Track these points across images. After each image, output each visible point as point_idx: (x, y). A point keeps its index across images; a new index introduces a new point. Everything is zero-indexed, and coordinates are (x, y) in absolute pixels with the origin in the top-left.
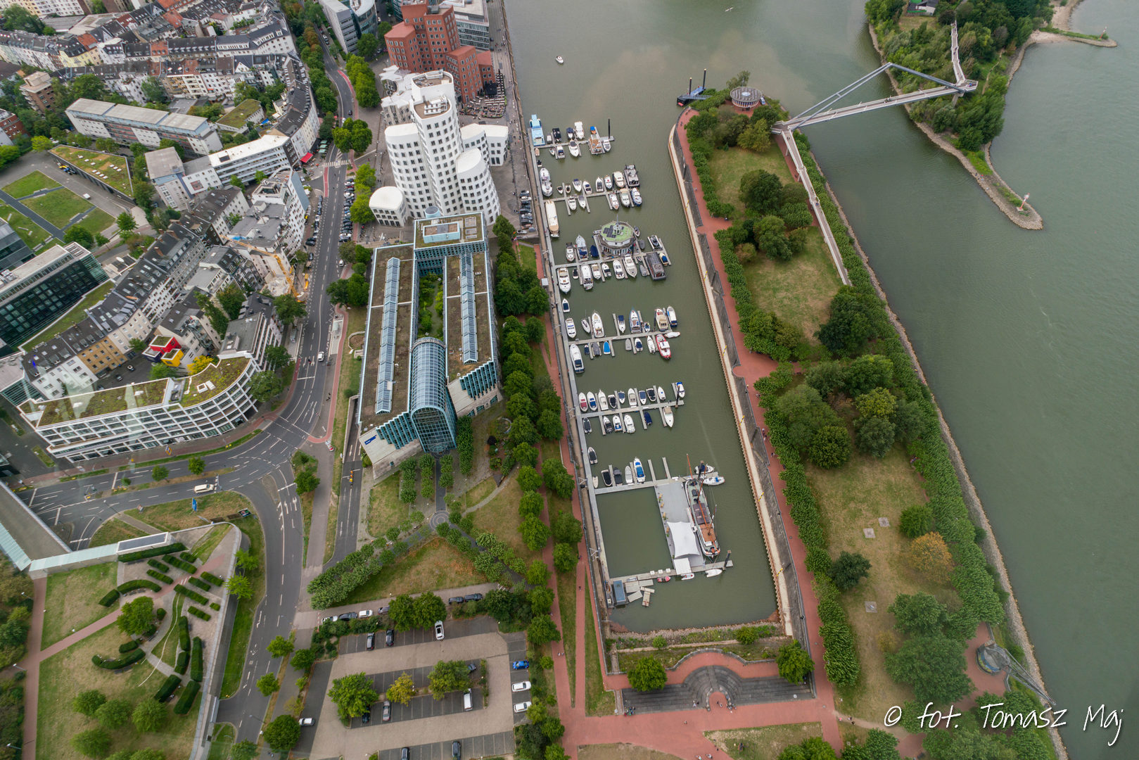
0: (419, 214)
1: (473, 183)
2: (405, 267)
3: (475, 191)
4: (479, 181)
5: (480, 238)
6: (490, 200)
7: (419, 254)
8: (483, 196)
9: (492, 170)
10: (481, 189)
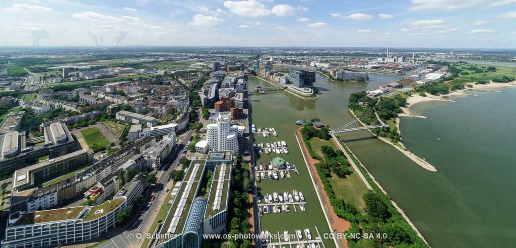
0: (211, 150)
1: (231, 142)
2: (201, 167)
3: (231, 144)
4: (233, 141)
5: (230, 159)
6: (236, 147)
7: (207, 163)
8: (234, 146)
9: (238, 138)
10: (233, 143)
